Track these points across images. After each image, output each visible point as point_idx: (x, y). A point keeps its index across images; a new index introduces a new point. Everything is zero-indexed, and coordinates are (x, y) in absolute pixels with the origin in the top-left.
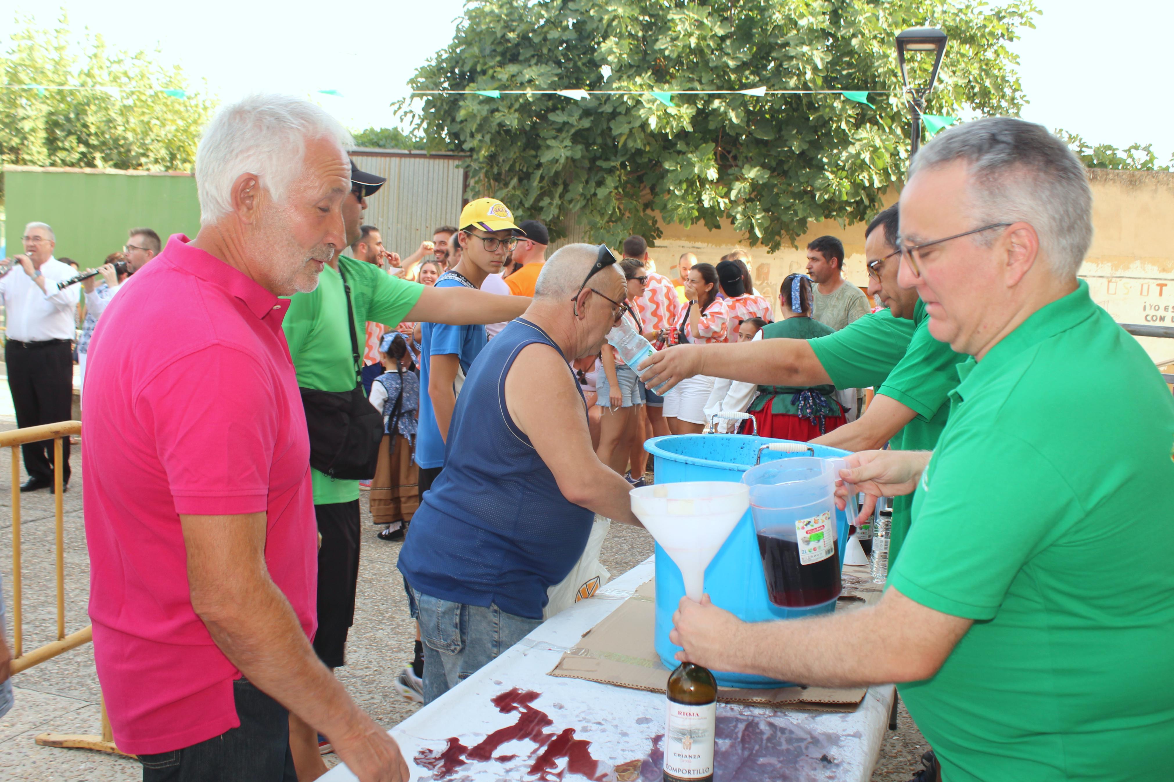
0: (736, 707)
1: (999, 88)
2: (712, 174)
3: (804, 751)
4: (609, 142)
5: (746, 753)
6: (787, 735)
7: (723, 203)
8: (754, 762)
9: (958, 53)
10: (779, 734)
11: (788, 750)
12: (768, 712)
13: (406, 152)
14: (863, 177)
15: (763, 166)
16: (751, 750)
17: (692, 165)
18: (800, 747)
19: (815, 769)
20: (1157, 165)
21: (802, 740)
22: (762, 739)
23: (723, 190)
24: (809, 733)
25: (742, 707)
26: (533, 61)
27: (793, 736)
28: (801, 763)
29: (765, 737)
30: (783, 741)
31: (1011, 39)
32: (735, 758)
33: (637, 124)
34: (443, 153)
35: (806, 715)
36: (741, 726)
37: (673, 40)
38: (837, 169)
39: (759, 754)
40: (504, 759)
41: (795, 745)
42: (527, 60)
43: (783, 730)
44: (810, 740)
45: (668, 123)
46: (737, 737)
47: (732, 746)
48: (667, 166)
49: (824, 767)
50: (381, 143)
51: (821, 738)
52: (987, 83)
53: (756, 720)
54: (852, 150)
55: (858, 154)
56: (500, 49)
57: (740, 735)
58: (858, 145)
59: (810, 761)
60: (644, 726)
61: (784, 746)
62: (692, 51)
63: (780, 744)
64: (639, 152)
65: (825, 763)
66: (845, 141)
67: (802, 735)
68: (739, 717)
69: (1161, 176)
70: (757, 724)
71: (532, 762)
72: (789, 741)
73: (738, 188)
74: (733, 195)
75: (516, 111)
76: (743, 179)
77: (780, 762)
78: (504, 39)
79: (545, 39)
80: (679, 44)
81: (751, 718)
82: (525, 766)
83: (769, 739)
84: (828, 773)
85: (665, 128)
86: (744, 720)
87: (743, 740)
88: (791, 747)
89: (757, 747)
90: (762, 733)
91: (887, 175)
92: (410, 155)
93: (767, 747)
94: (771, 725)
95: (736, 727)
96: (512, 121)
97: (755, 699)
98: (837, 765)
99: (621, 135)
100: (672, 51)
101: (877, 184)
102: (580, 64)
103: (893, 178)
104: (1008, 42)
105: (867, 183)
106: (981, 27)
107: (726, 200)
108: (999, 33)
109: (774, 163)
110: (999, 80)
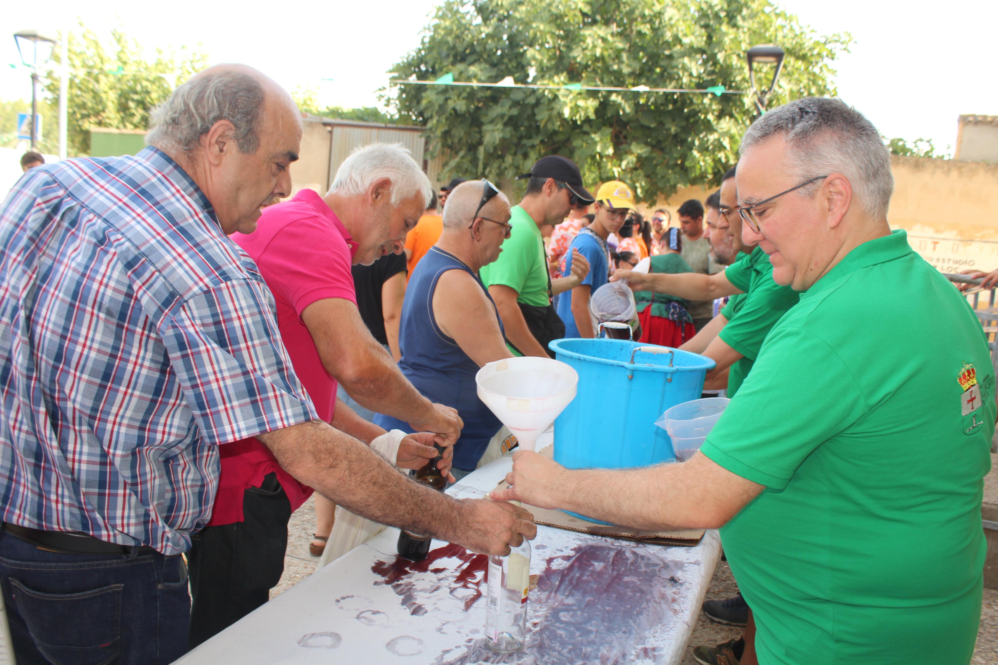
0: (609, 540)
2: (610, 151)
3: (658, 573)
4: (533, 124)
5: (615, 573)
6: (646, 561)
7: (616, 171)
8: (621, 579)
9: (793, 66)
10: (640, 560)
11: (646, 572)
12: (632, 544)
13: (383, 125)
14: (721, 155)
15: (648, 144)
16: (619, 571)
17: (595, 144)
18: (654, 570)
19: (665, 586)
20: (934, 155)
21: (656, 565)
22: (627, 564)
23: (616, 162)
24: (662, 560)
25: (613, 540)
27: (650, 562)
28: (655, 582)
29: (629, 562)
30: (642, 565)
31: (833, 59)
32: (606, 576)
33: (555, 112)
34: (410, 126)
35: (660, 547)
36: (612, 554)
37: (584, 49)
38: (703, 150)
39: (624, 574)
40: (437, 571)
41: (651, 568)
42: (471, 61)
43: (643, 557)
44: (662, 565)
45: (578, 112)
46: (608, 562)
47: (605, 567)
48: (576, 143)
49: (672, 585)
50: (365, 118)
51: (671, 564)
53: (624, 549)
54: (715, 136)
55: (719, 140)
56: (452, 53)
57: (611, 560)
58: (720, 132)
59: (662, 580)
60: (541, 551)
61: (643, 569)
62: (597, 59)
63: (640, 568)
64: (555, 132)
65: (673, 582)
66: (710, 129)
67: (656, 561)
68: (611, 546)
69: (938, 162)
70: (624, 552)
71: (458, 574)
72: (647, 565)
73: (628, 160)
74: (624, 165)
75: (464, 98)
76: (631, 154)
77: (639, 580)
78: (456, 46)
79: (485, 47)
80: (588, 53)
81: (620, 548)
82: (453, 576)
83: (632, 564)
84: (674, 590)
85: (575, 116)
86: (614, 549)
87: (613, 563)
88: (648, 570)
89: (623, 569)
90: (627, 559)
92: (386, 128)
93: (630, 570)
94: (634, 553)
95: (608, 554)
96: (461, 106)
97: (623, 534)
98: (681, 584)
99: (542, 120)
100: (582, 59)
101: (731, 161)
104: (831, 60)
105: (724, 160)
106: (811, 49)
107: (619, 169)
108: (825, 54)
109: (654, 142)
110: (822, 88)
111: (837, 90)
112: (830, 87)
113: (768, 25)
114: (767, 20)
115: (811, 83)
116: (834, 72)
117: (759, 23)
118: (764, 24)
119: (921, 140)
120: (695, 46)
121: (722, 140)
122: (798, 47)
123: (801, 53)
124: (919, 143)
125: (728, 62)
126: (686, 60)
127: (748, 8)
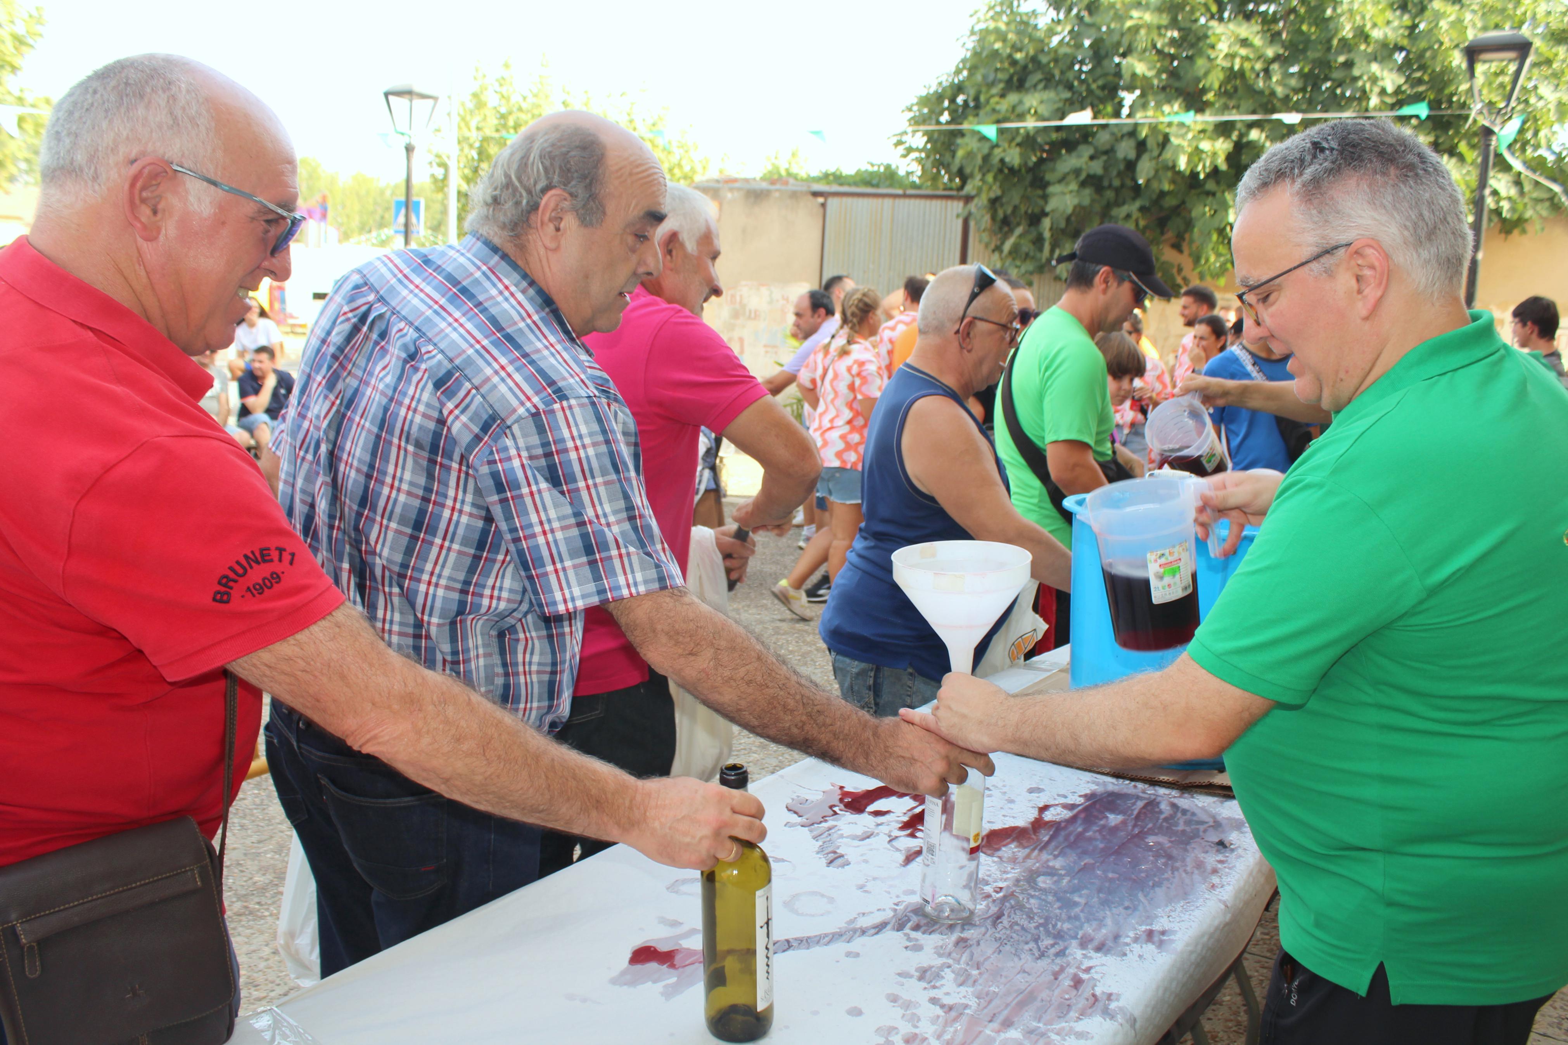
0: (1140, 785)
3: (1201, 834)
5: (1136, 831)
6: (1188, 816)
8: (1143, 839)
10: (1179, 815)
11: (1183, 832)
12: (1175, 793)
16: (1143, 827)
18: (1198, 829)
19: (1207, 852)
21: (1203, 823)
22: (1158, 819)
24: (1213, 817)
25: (1147, 786)
27: (1195, 818)
28: (1193, 845)
29: (1162, 816)
30: (1181, 822)
32: (1122, 834)
35: (1215, 799)
36: (1140, 804)
39: (1151, 832)
40: (877, 813)
41: (1193, 827)
43: (1185, 812)
44: (1211, 823)
46: (1132, 814)
47: (1124, 823)
49: (1218, 851)
51: (1224, 822)
53: (1159, 799)
57: (1135, 812)
59: (1204, 843)
60: (1035, 795)
61: (1181, 827)
63: (1177, 825)
65: (1220, 847)
67: (1203, 817)
68: (1141, 795)
70: (1158, 803)
71: (906, 819)
72: (1188, 823)
77: (1171, 842)
81: (1153, 797)
82: (898, 822)
83: (1166, 819)
84: (1220, 857)
86: (1145, 798)
87: (1137, 817)
88: (1188, 829)
89: (1150, 825)
90: (1161, 812)
93: (1161, 827)
94: (1174, 806)
95: (1134, 804)
97: (1161, 778)
98: (1232, 850)
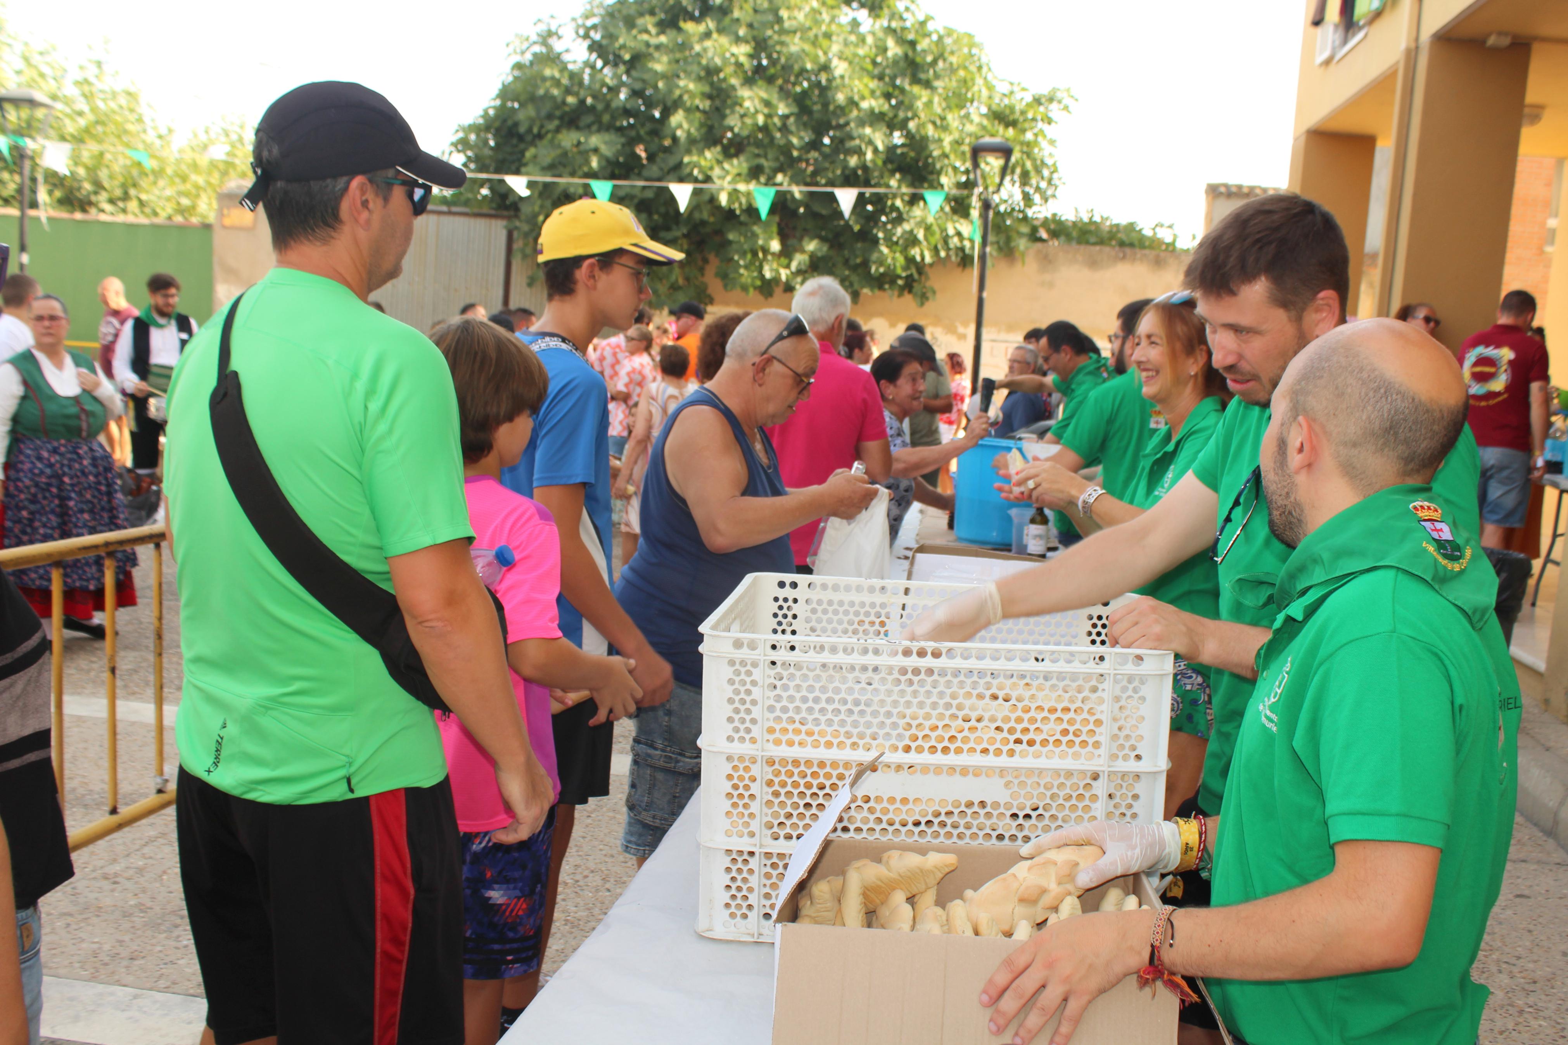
1: (1038, 171)
2: (775, 245)
7: (784, 274)
9: (1003, 136)
14: (915, 252)
15: (823, 239)
17: (755, 236)
23: (784, 261)
26: (594, 128)
31: (1049, 123)
34: (486, 211)
38: (891, 244)
42: (589, 126)
48: (731, 236)
52: (1029, 165)
54: (907, 226)
55: (911, 231)
56: (558, 113)
58: (912, 221)
64: (703, 223)
66: (900, 219)
73: (799, 260)
74: (794, 266)
76: (803, 251)
78: (564, 103)
79: (608, 106)
91: (936, 250)
101: (928, 259)
102: (642, 132)
103: (943, 254)
104: (1047, 126)
105: (918, 258)
106: (1023, 113)
107: (788, 272)
108: (1039, 118)
109: (830, 236)
110: (1039, 162)
111: (1058, 165)
112: (1049, 161)
113: (970, 84)
114: (969, 77)
115: (1025, 157)
116: (1052, 142)
117: (958, 81)
118: (965, 81)
119: (1162, 226)
120: (877, 111)
121: (915, 232)
122: (1007, 112)
123: (1011, 118)
124: (1158, 230)
125: (923, 132)
126: (868, 131)
127: (945, 60)
